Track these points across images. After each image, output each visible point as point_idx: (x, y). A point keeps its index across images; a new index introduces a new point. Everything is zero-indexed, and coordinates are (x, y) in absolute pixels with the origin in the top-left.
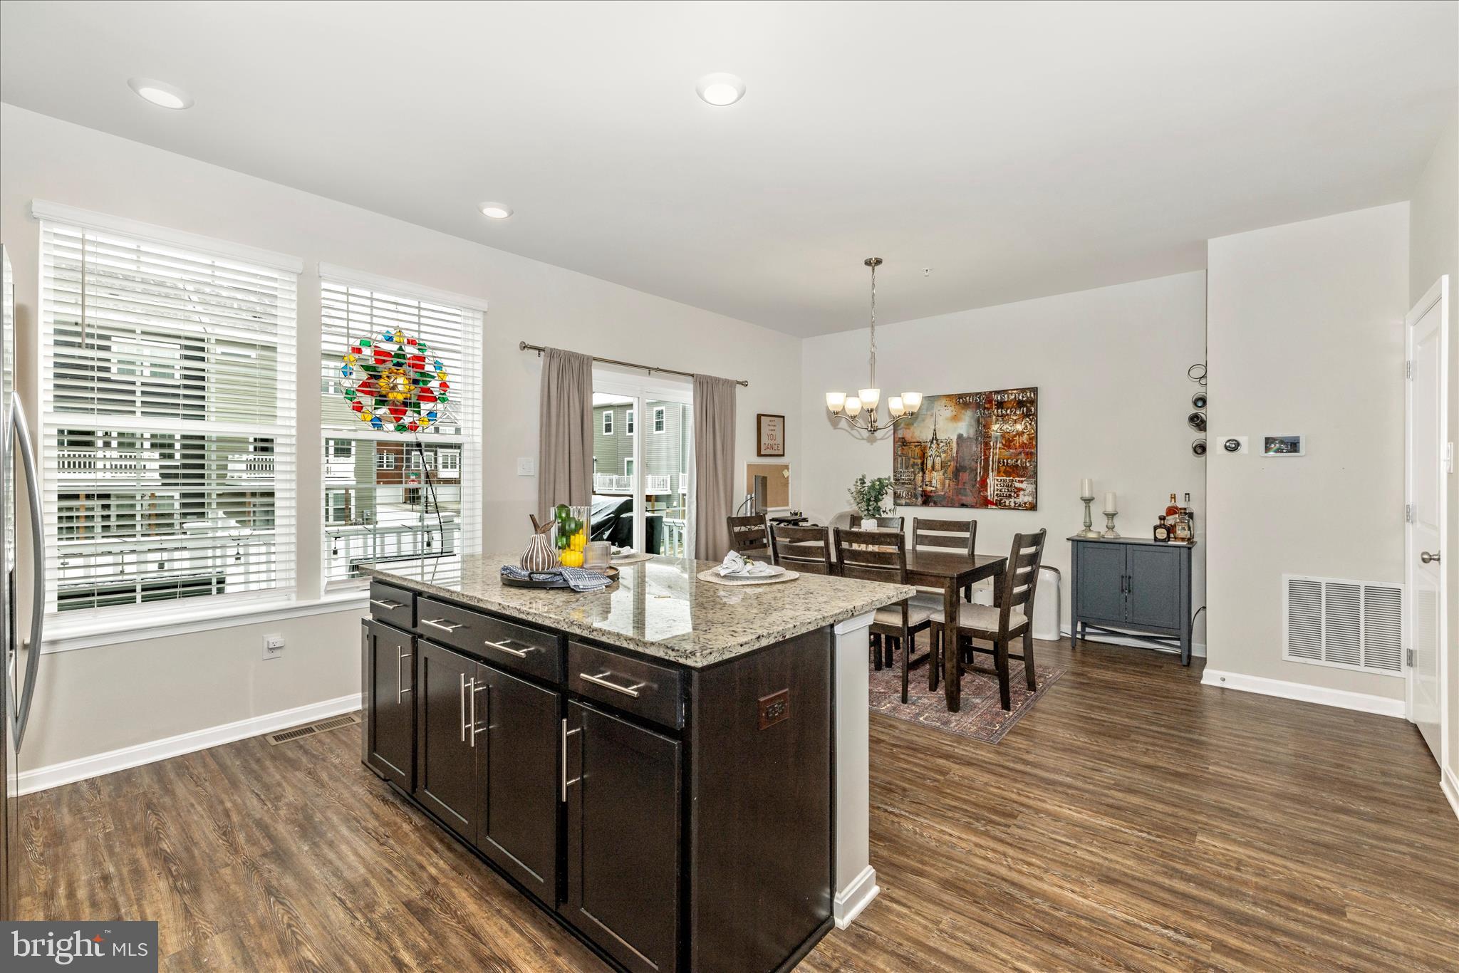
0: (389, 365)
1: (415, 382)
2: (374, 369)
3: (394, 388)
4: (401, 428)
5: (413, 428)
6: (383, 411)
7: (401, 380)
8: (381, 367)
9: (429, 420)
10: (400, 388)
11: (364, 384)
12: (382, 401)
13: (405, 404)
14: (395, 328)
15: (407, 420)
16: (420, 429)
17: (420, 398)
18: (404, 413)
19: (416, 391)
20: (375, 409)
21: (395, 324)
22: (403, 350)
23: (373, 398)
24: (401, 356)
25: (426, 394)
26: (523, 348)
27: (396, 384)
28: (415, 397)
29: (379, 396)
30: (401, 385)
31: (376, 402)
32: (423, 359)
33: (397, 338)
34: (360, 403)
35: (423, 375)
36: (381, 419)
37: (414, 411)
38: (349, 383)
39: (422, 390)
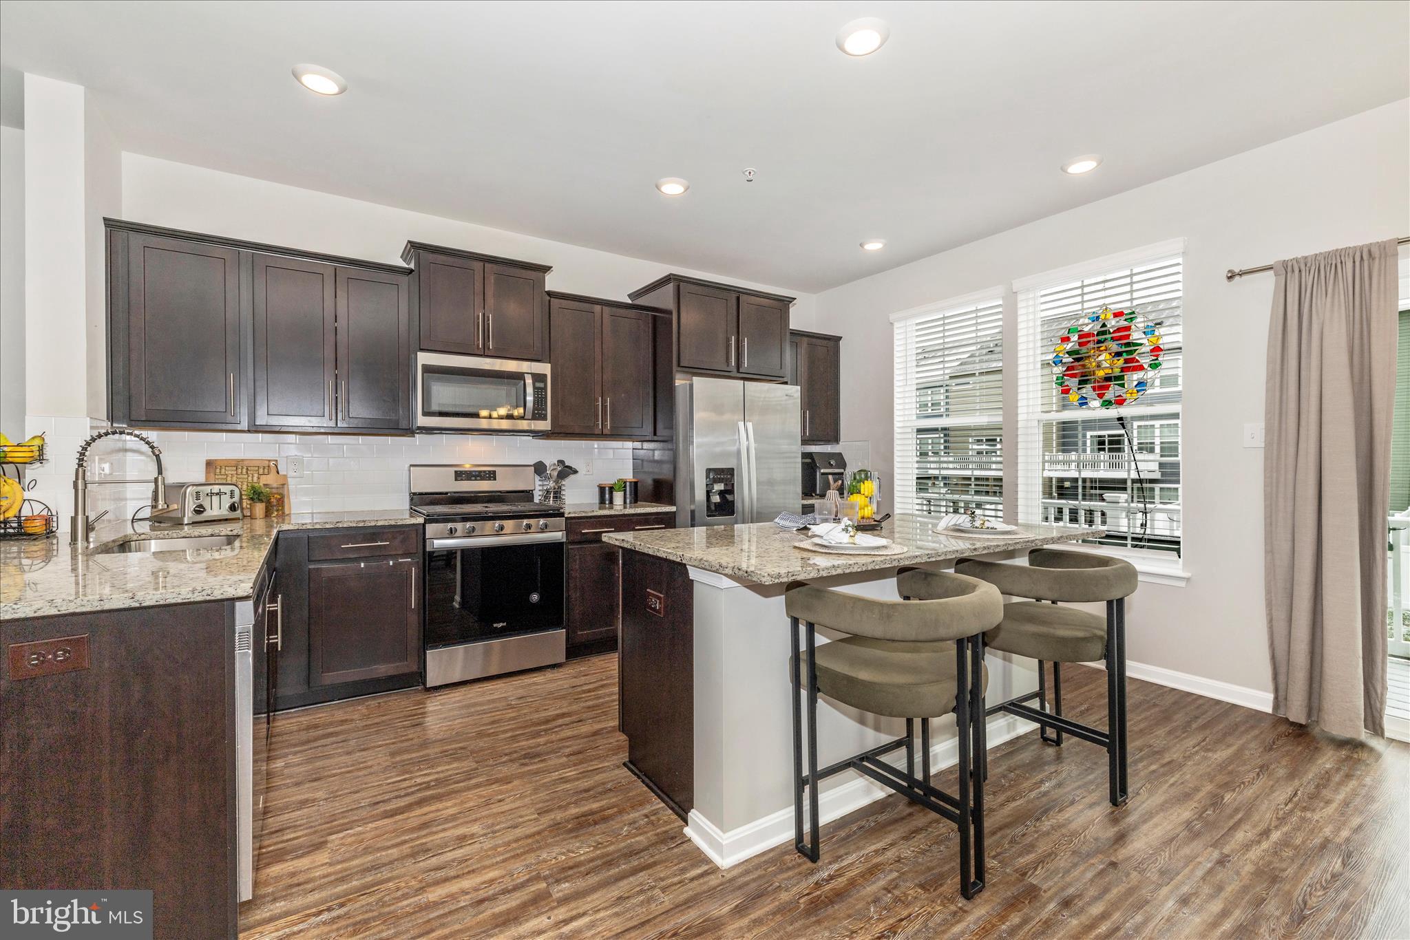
0: (1091, 345)
1: (1119, 354)
2: (1076, 352)
3: (1099, 366)
4: (1107, 404)
5: (1120, 402)
6: (1088, 390)
7: (1104, 356)
8: (1084, 349)
9: (1138, 391)
10: (1105, 364)
11: (1069, 369)
12: (1084, 381)
13: (1108, 379)
14: (1100, 306)
15: (1109, 395)
16: (1128, 402)
17: (1124, 370)
18: (1107, 387)
19: (1120, 362)
20: (1079, 389)
21: (1100, 302)
22: (1106, 326)
23: (1076, 380)
24: (1104, 333)
25: (1132, 366)
26: (1230, 278)
27: (1100, 362)
28: (1119, 370)
29: (1082, 376)
30: (1104, 362)
31: (1081, 382)
32: (1128, 328)
33: (1102, 317)
34: (1067, 386)
35: (1128, 345)
36: (1086, 398)
37: (1118, 385)
38: (1059, 370)
39: (1126, 361)
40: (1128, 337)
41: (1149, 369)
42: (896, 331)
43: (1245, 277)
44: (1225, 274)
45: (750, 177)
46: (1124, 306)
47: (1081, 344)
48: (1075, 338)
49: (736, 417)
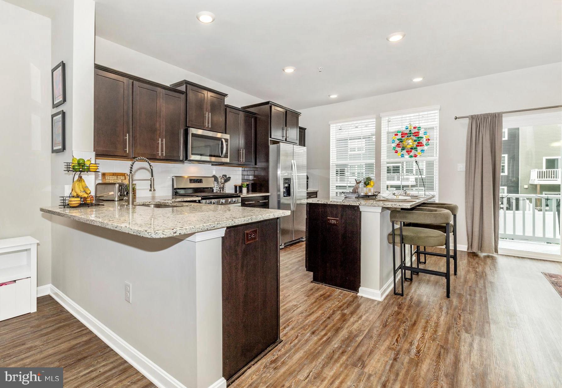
0: (406, 137)
1: (415, 141)
2: (400, 139)
4: (411, 157)
5: (416, 156)
6: (404, 152)
7: (410, 141)
8: (403, 139)
9: (422, 153)
11: (398, 145)
12: (403, 149)
13: (412, 149)
14: (409, 125)
15: (412, 154)
16: (418, 156)
17: (417, 146)
18: (411, 151)
19: (416, 143)
20: (401, 151)
21: (409, 123)
22: (411, 131)
23: (401, 148)
24: (410, 133)
25: (420, 144)
26: (456, 119)
27: (408, 143)
28: (416, 146)
29: (403, 147)
30: (410, 143)
31: (402, 150)
32: (418, 133)
33: (409, 128)
34: (397, 150)
35: (418, 138)
36: (404, 155)
37: (415, 151)
38: (394, 145)
39: (418, 143)
40: (419, 135)
41: (425, 146)
42: (331, 128)
43: (460, 119)
44: (454, 117)
45: (320, 70)
46: (417, 125)
47: (402, 137)
48: (400, 134)
49: (291, 159)
